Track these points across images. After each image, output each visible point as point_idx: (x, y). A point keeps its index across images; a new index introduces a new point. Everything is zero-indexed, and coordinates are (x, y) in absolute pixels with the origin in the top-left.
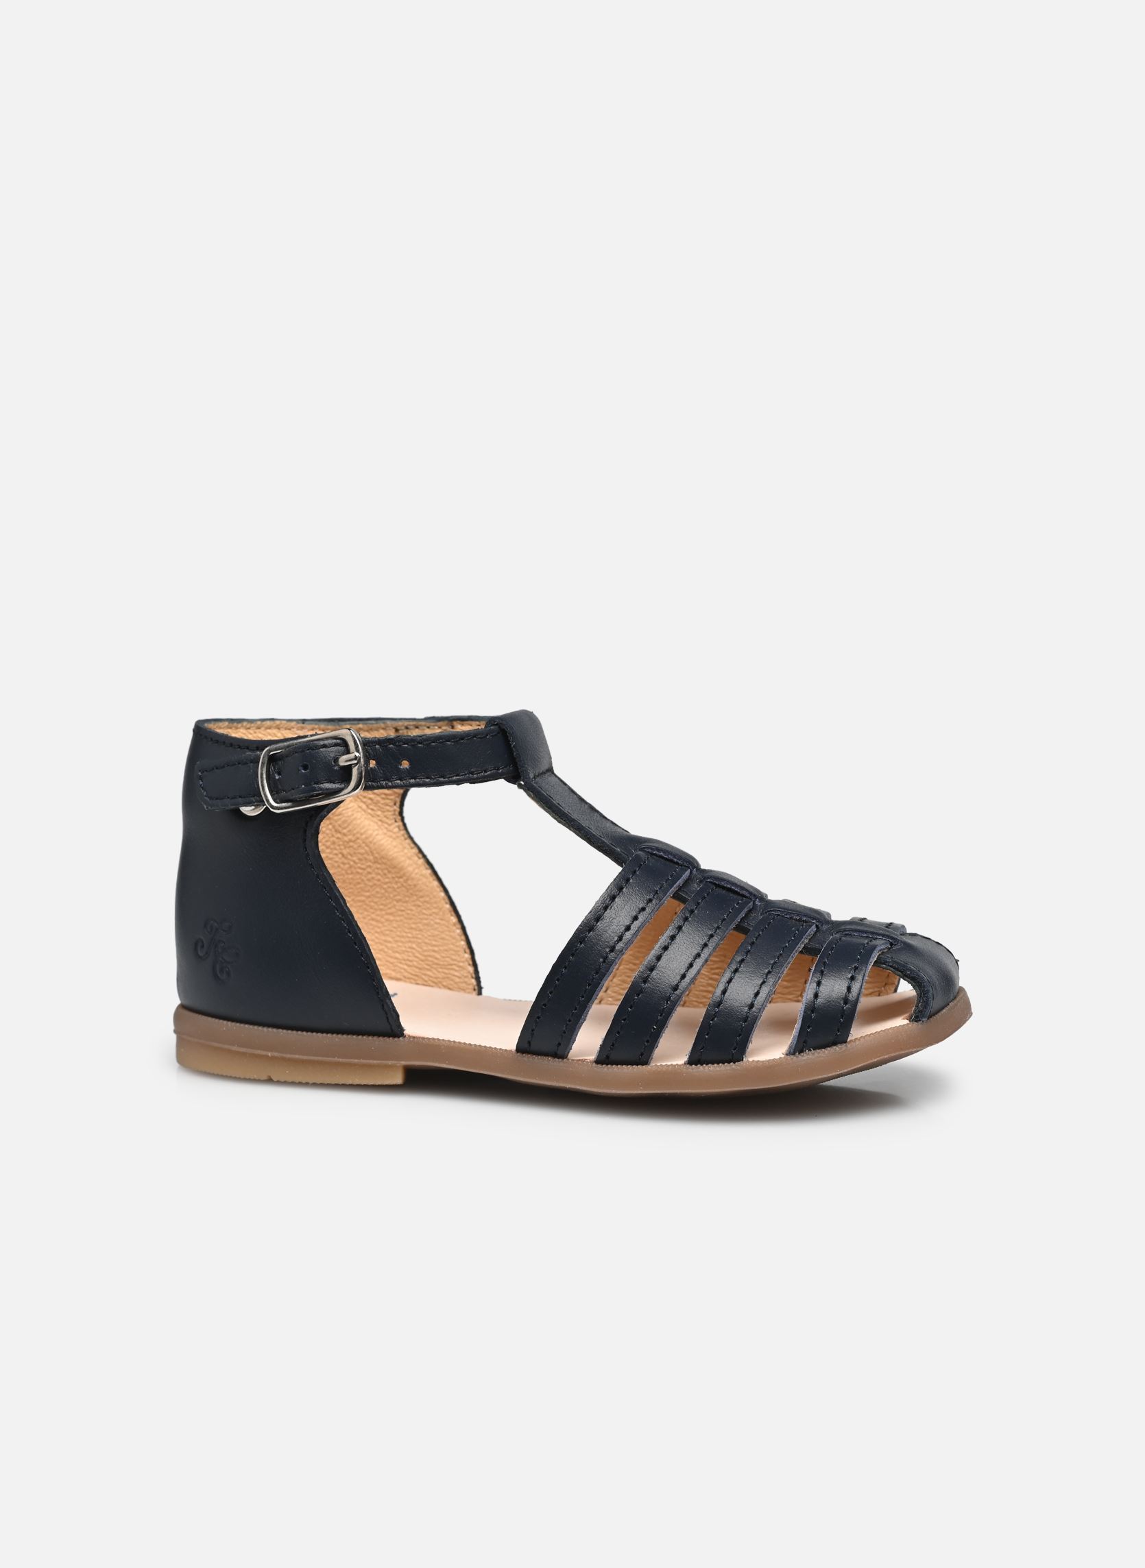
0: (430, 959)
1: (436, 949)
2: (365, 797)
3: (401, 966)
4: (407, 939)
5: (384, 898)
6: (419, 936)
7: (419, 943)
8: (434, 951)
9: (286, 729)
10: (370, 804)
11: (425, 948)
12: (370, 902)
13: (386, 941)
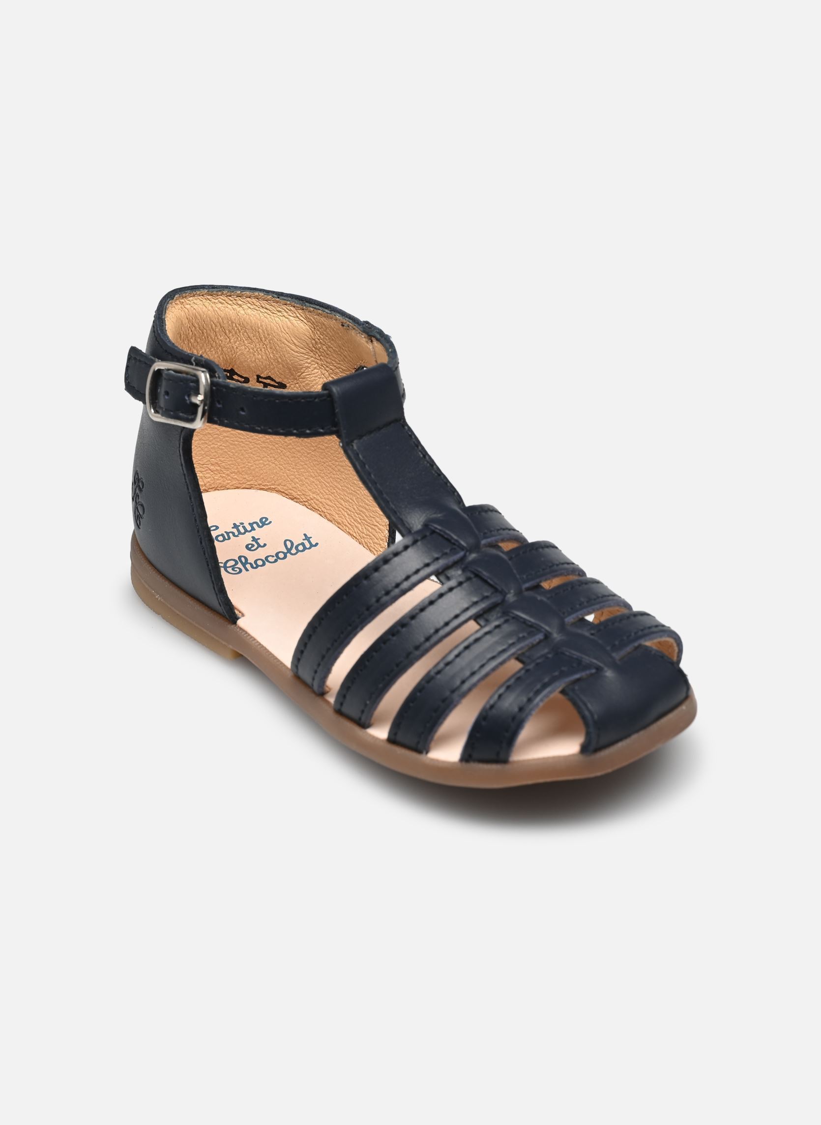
0: (362, 514)
1: (367, 507)
2: (327, 367)
3: (343, 512)
4: (351, 491)
5: (337, 452)
6: (358, 492)
7: (358, 498)
8: (365, 508)
9: (264, 300)
10: (332, 374)
11: (360, 504)
12: (328, 452)
13: (336, 487)
